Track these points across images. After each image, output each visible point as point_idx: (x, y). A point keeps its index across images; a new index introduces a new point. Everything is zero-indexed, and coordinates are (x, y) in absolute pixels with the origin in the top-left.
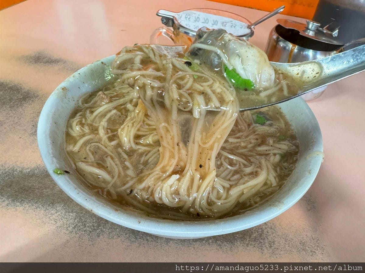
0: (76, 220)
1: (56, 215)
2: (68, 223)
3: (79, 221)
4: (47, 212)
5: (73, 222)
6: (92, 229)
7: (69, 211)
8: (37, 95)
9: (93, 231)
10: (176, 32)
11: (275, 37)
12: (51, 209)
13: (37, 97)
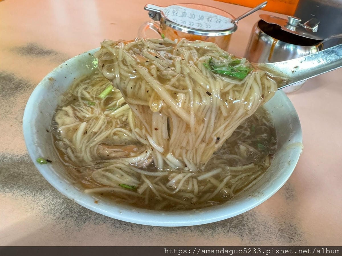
0: (63, 207)
1: (44, 201)
2: (56, 208)
3: (66, 207)
4: (35, 198)
5: (61, 208)
6: (78, 215)
7: (56, 197)
8: (28, 85)
9: (79, 217)
10: (163, 25)
11: (257, 31)
12: (40, 195)
13: (28, 86)
